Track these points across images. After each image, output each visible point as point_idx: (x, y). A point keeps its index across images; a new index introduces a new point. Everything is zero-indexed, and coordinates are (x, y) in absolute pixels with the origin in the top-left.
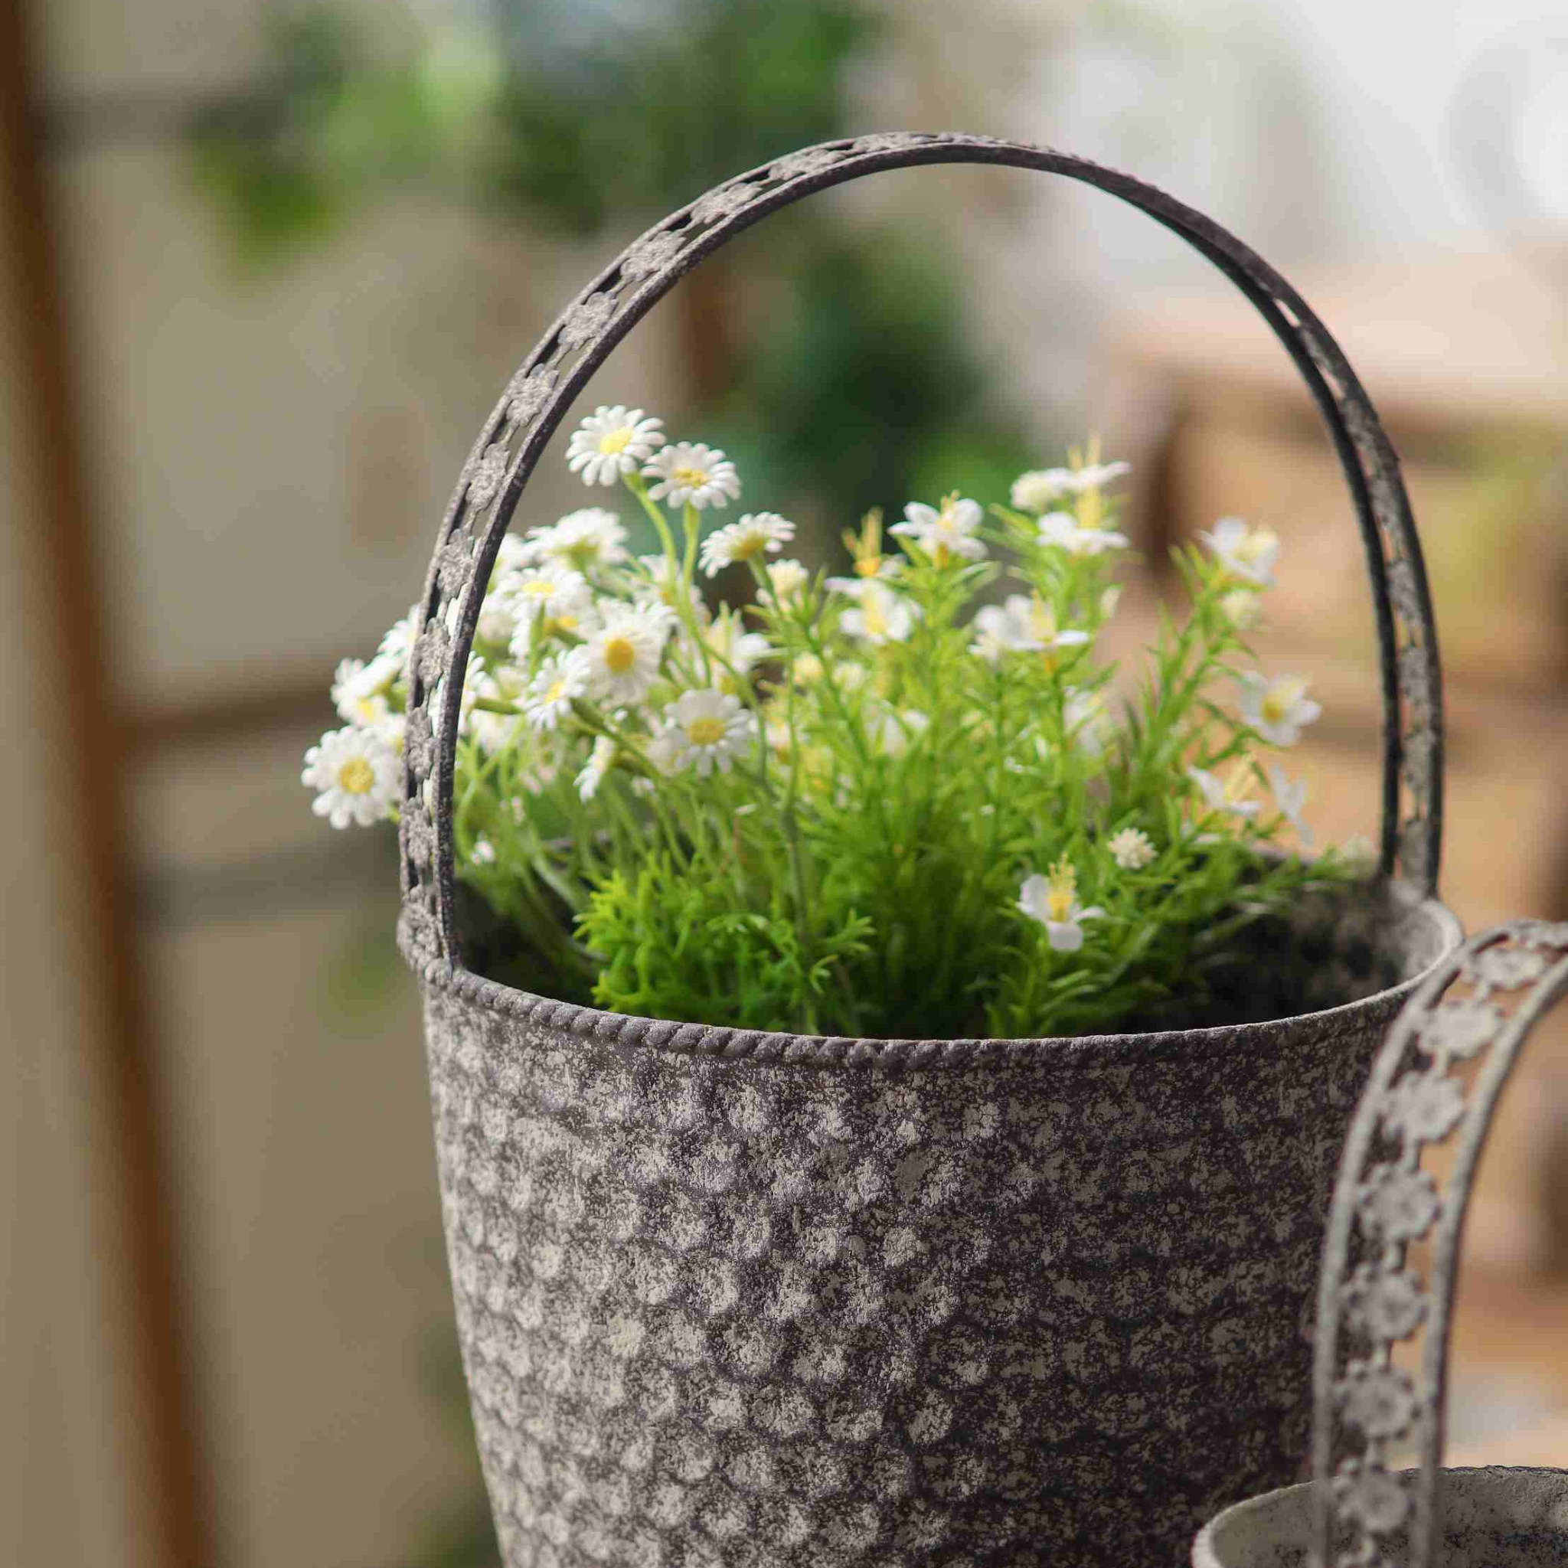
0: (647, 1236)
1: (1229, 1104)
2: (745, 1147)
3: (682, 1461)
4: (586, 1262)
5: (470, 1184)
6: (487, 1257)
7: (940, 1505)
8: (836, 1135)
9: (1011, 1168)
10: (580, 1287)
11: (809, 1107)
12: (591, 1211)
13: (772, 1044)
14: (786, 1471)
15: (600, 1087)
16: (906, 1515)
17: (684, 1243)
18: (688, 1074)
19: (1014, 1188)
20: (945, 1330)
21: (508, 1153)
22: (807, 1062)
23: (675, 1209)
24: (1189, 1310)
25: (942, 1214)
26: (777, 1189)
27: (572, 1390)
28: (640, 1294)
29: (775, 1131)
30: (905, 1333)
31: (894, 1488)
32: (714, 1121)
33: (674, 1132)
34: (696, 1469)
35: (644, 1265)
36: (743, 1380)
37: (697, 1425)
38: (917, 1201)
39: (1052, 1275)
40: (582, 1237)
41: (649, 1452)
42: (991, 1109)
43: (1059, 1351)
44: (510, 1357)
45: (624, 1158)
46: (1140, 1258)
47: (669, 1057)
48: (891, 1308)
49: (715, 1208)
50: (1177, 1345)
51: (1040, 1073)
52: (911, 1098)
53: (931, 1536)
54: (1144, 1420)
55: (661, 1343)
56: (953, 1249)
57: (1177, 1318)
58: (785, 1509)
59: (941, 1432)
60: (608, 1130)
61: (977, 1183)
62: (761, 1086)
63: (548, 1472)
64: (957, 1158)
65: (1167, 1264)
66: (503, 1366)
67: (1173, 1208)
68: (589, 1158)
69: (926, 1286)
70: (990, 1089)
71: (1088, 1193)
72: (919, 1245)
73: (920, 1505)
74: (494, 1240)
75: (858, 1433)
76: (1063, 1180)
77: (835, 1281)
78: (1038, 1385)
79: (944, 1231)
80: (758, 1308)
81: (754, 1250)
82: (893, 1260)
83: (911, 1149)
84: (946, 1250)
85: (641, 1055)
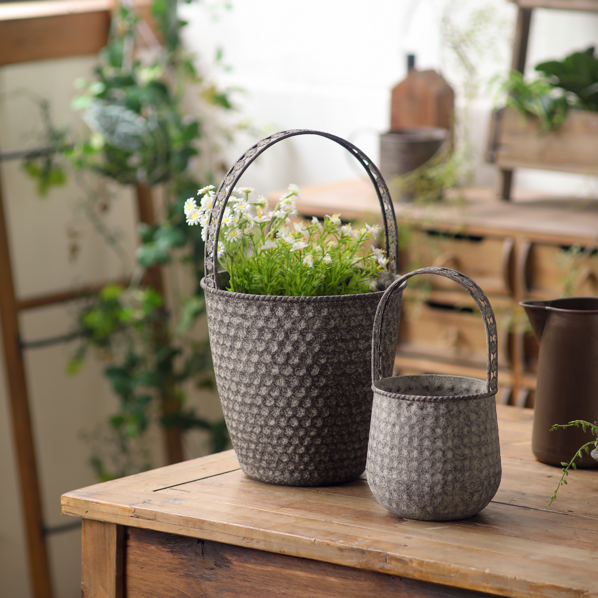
0: (259, 338)
1: (369, 308)
2: (279, 318)
3: (266, 382)
4: (246, 344)
5: (220, 332)
6: (224, 346)
7: (317, 387)
8: (297, 316)
9: (330, 321)
10: (245, 349)
11: (292, 310)
12: (247, 334)
13: (285, 298)
14: (287, 382)
15: (249, 309)
16: (310, 390)
17: (267, 339)
18: (268, 305)
19: (330, 325)
20: (318, 353)
21: (229, 324)
22: (292, 302)
23: (265, 332)
24: (362, 348)
25: (317, 330)
26: (285, 327)
27: (243, 370)
28: (258, 349)
29: (285, 315)
30: (310, 354)
31: (308, 384)
32: (273, 314)
33: (265, 317)
34: (269, 383)
35: (258, 344)
36: (279, 365)
37: (269, 375)
38: (312, 328)
39: (337, 342)
40: (246, 339)
41: (259, 381)
42: (326, 309)
43: (339, 356)
44: (229, 365)
45: (254, 323)
46: (354, 338)
47: (264, 302)
48: (308, 349)
49: (273, 331)
50: (360, 355)
51: (335, 302)
52: (311, 308)
53: (315, 394)
54: (355, 370)
55: (262, 359)
56: (319, 337)
57: (360, 350)
58: (287, 390)
59: (317, 373)
60: (251, 318)
61: (324, 324)
62: (282, 307)
63: (237, 387)
64: (320, 319)
65: (359, 339)
66: (227, 368)
67: (359, 329)
68: (247, 324)
69: (314, 345)
70: (326, 306)
71: (344, 326)
72: (313, 337)
73: (313, 388)
74: (225, 343)
75: (301, 374)
76: (339, 323)
77: (297, 344)
78: (336, 364)
79: (317, 334)
80: (282, 350)
81: (281, 339)
82: (308, 340)
83: (311, 318)
84: (318, 337)
85: (258, 302)
